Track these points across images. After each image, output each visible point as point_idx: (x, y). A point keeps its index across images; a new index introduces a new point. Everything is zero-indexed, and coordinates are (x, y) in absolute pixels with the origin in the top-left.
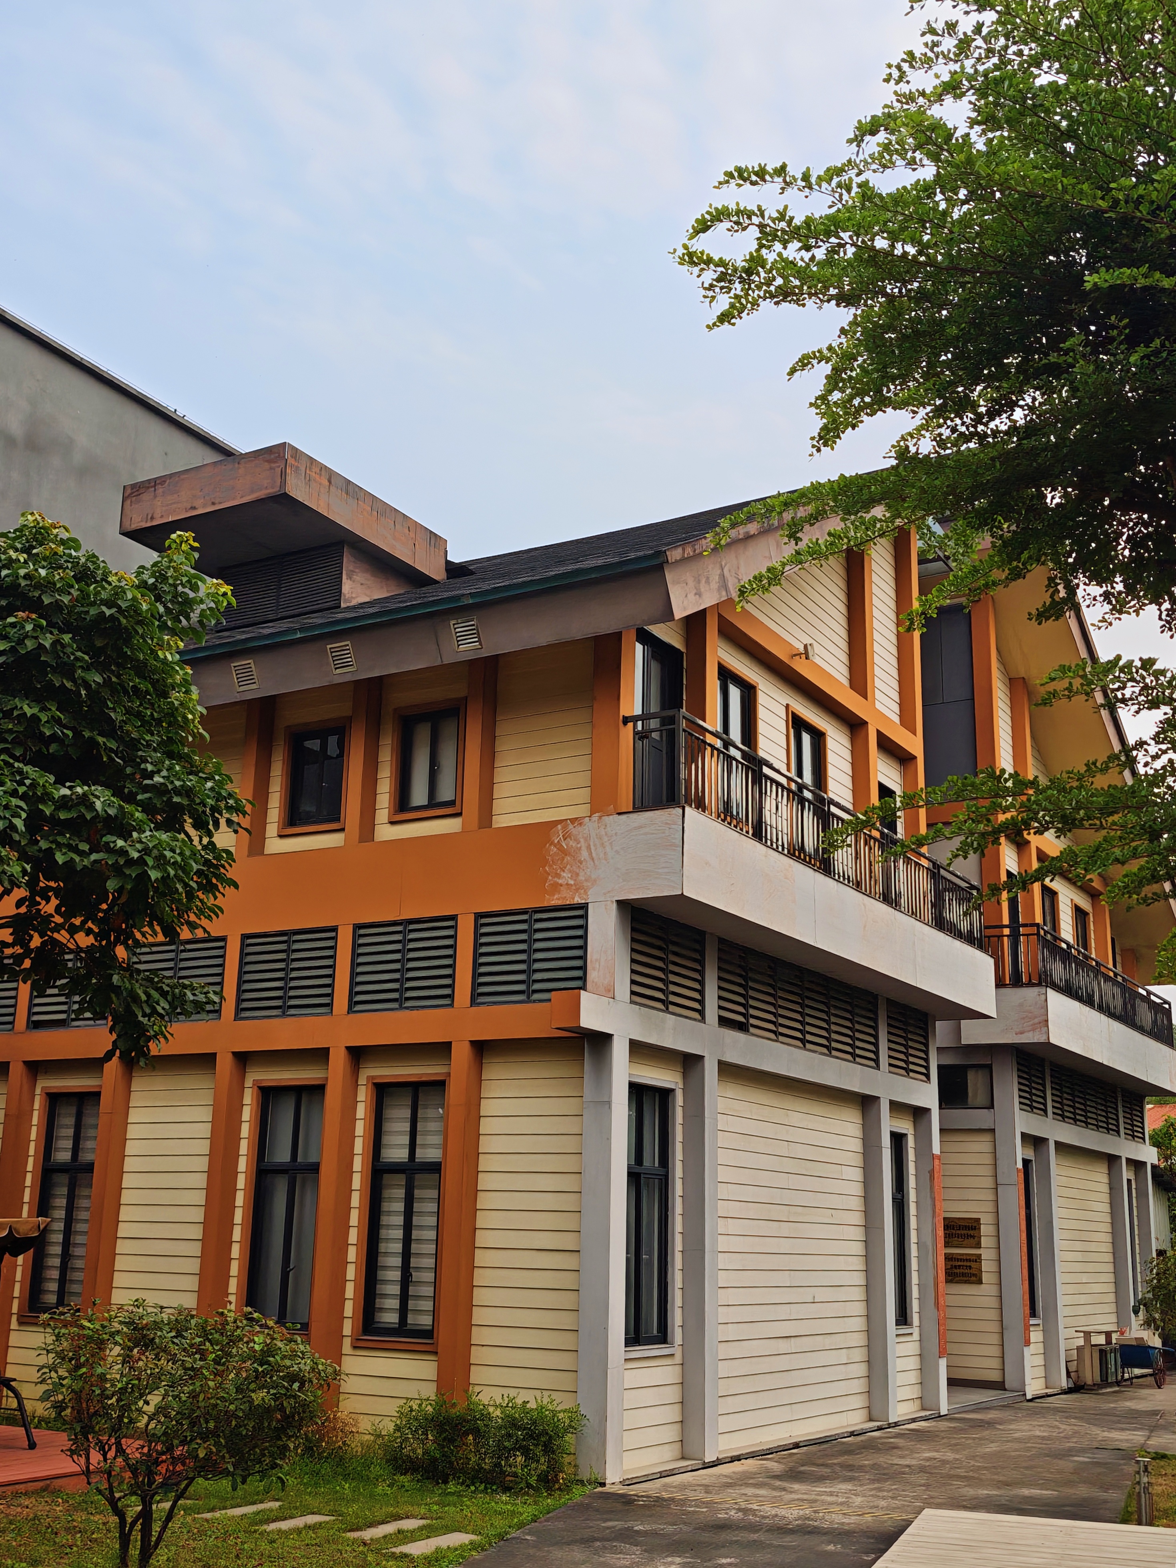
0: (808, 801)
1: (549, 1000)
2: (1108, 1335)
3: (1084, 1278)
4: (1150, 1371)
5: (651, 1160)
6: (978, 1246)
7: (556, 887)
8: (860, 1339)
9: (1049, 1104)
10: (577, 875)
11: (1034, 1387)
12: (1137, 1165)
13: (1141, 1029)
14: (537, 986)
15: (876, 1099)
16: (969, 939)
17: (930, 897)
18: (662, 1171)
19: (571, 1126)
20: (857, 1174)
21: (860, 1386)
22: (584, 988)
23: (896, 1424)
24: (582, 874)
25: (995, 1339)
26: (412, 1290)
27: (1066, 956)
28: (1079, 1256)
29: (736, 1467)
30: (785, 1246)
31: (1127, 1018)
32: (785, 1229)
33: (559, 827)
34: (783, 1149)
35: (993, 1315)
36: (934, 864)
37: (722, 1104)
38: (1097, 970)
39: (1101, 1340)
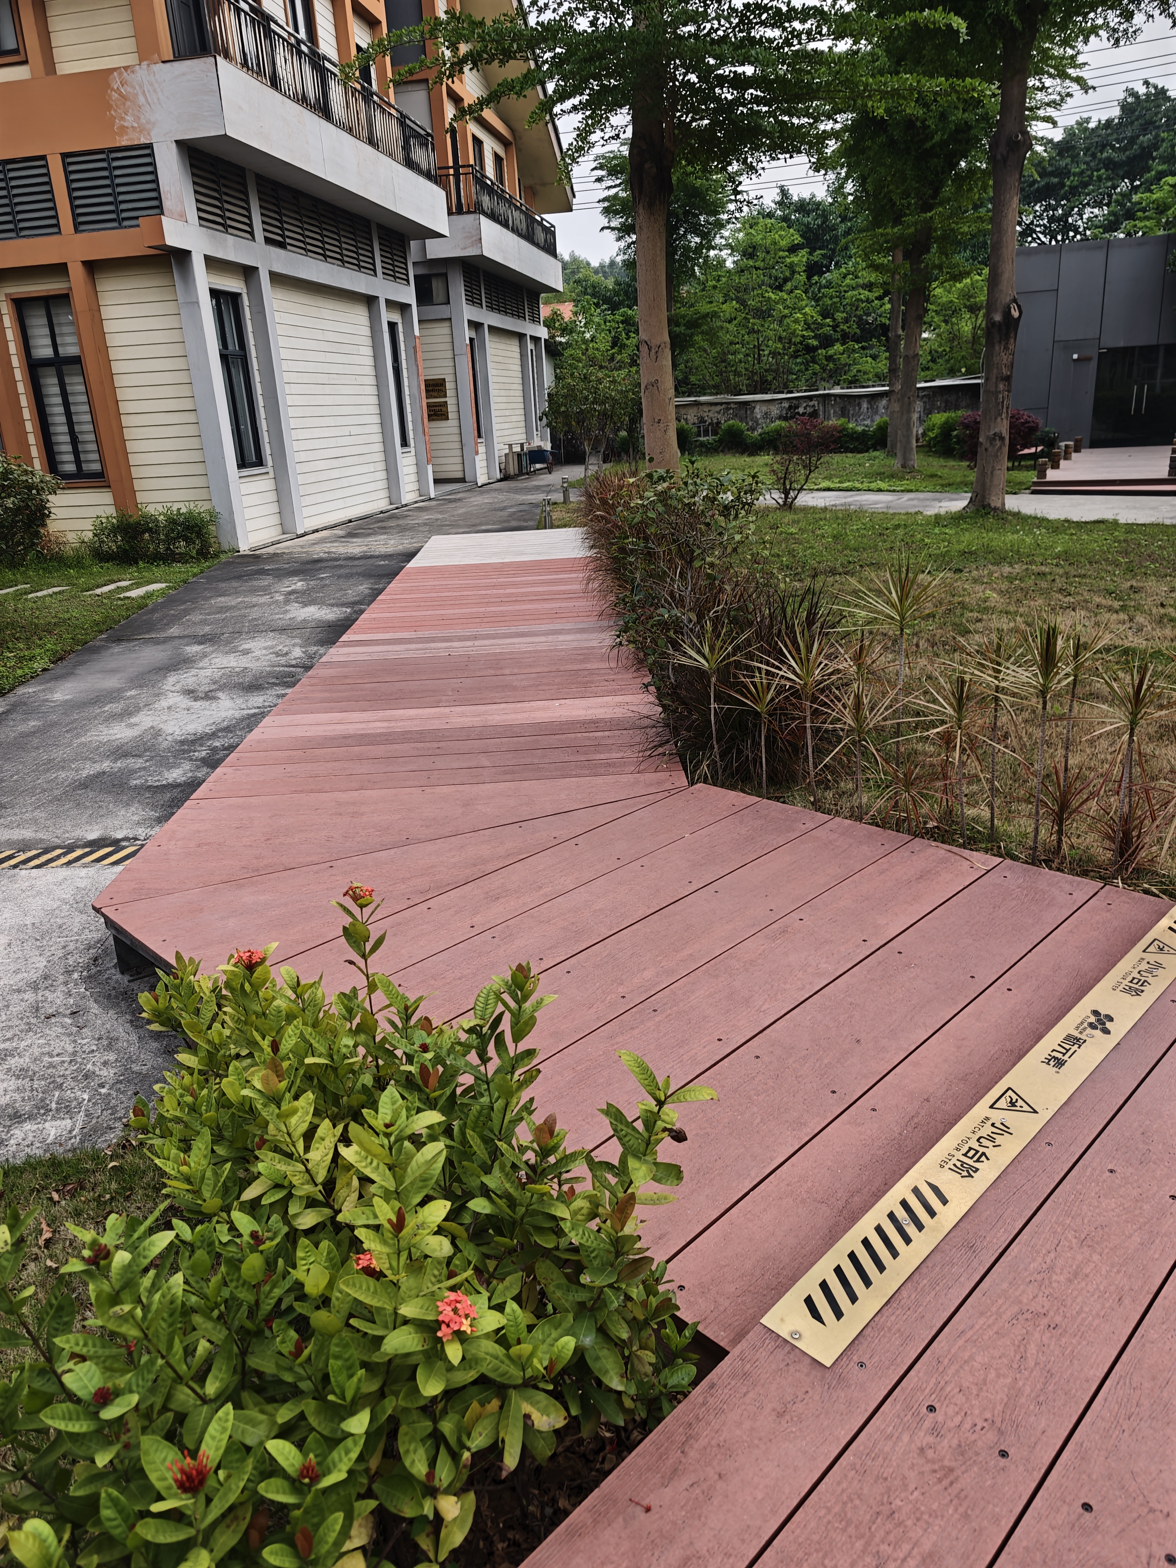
0: (306, 55)
1: (138, 226)
2: (522, 445)
3: (507, 413)
4: (545, 465)
5: (233, 346)
6: (445, 396)
7: (123, 129)
8: (380, 457)
9: (484, 299)
10: (139, 118)
11: (482, 479)
12: (536, 340)
13: (537, 245)
14: (124, 215)
15: (376, 298)
16: (428, 175)
17: (401, 143)
18: (242, 353)
19: (172, 322)
20: (369, 351)
21: (383, 484)
22: (162, 213)
23: (406, 505)
24: (142, 117)
25: (458, 453)
26: (81, 447)
27: (490, 190)
28: (504, 399)
29: (316, 535)
30: (329, 400)
31: (529, 237)
32: (328, 389)
33: (115, 74)
34: (319, 335)
35: (457, 438)
36: (401, 114)
37: (276, 305)
38: (510, 202)
39: (517, 449)
